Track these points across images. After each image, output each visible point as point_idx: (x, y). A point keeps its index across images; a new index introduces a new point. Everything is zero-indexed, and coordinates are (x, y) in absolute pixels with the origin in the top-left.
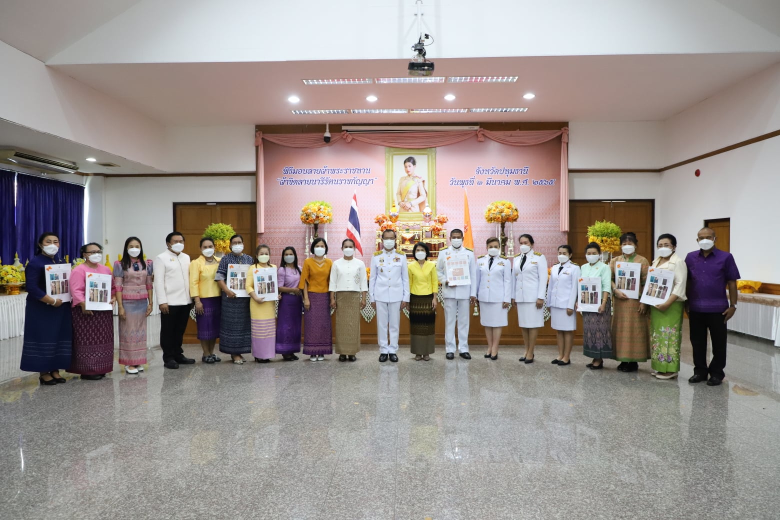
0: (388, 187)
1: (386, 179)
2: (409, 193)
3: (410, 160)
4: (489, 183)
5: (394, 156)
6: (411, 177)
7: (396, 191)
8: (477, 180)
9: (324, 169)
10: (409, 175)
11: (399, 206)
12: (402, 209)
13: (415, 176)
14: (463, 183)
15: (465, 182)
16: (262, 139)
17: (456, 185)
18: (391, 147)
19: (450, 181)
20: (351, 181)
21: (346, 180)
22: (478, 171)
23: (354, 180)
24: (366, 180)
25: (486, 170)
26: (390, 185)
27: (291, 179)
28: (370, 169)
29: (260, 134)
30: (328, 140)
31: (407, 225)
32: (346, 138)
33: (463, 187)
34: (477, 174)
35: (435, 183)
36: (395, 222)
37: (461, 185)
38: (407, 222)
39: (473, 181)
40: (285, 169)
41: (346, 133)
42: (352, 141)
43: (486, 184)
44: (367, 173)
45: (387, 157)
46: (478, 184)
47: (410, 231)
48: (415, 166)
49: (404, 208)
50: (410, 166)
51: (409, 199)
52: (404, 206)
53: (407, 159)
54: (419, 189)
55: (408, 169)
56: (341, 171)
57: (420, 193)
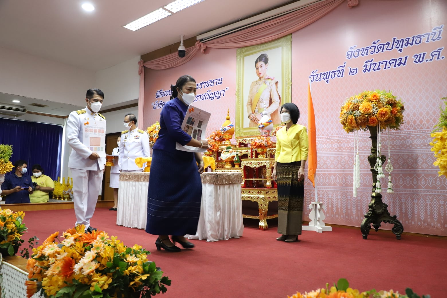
0: (238, 97)
1: (237, 88)
2: (260, 101)
3: (263, 59)
4: (368, 68)
5: (245, 57)
6: (263, 80)
7: (246, 101)
8: (348, 68)
10: (260, 78)
11: (249, 120)
12: (253, 123)
13: (266, 78)
14: (327, 76)
15: (331, 74)
16: (143, 68)
17: (318, 81)
18: (242, 47)
19: (310, 77)
20: (205, 95)
21: (201, 95)
22: (350, 53)
23: (207, 95)
24: (218, 93)
25: (364, 49)
26: (240, 93)
27: (161, 102)
28: (222, 78)
29: (141, 63)
30: (182, 54)
31: (245, 142)
32: (200, 48)
33: (328, 81)
34: (349, 58)
35: (291, 83)
36: (229, 140)
37: (324, 79)
38: (244, 139)
39: (343, 70)
40: (157, 93)
41: (200, 42)
42: (206, 50)
43: (364, 71)
44: (219, 84)
45: (238, 60)
46: (350, 74)
47: (231, 150)
48: (266, 64)
49: (254, 121)
50: (262, 67)
51: (260, 109)
52: (254, 119)
53: (258, 58)
54: (271, 95)
55: (259, 71)
56: (198, 86)
57: (273, 99)
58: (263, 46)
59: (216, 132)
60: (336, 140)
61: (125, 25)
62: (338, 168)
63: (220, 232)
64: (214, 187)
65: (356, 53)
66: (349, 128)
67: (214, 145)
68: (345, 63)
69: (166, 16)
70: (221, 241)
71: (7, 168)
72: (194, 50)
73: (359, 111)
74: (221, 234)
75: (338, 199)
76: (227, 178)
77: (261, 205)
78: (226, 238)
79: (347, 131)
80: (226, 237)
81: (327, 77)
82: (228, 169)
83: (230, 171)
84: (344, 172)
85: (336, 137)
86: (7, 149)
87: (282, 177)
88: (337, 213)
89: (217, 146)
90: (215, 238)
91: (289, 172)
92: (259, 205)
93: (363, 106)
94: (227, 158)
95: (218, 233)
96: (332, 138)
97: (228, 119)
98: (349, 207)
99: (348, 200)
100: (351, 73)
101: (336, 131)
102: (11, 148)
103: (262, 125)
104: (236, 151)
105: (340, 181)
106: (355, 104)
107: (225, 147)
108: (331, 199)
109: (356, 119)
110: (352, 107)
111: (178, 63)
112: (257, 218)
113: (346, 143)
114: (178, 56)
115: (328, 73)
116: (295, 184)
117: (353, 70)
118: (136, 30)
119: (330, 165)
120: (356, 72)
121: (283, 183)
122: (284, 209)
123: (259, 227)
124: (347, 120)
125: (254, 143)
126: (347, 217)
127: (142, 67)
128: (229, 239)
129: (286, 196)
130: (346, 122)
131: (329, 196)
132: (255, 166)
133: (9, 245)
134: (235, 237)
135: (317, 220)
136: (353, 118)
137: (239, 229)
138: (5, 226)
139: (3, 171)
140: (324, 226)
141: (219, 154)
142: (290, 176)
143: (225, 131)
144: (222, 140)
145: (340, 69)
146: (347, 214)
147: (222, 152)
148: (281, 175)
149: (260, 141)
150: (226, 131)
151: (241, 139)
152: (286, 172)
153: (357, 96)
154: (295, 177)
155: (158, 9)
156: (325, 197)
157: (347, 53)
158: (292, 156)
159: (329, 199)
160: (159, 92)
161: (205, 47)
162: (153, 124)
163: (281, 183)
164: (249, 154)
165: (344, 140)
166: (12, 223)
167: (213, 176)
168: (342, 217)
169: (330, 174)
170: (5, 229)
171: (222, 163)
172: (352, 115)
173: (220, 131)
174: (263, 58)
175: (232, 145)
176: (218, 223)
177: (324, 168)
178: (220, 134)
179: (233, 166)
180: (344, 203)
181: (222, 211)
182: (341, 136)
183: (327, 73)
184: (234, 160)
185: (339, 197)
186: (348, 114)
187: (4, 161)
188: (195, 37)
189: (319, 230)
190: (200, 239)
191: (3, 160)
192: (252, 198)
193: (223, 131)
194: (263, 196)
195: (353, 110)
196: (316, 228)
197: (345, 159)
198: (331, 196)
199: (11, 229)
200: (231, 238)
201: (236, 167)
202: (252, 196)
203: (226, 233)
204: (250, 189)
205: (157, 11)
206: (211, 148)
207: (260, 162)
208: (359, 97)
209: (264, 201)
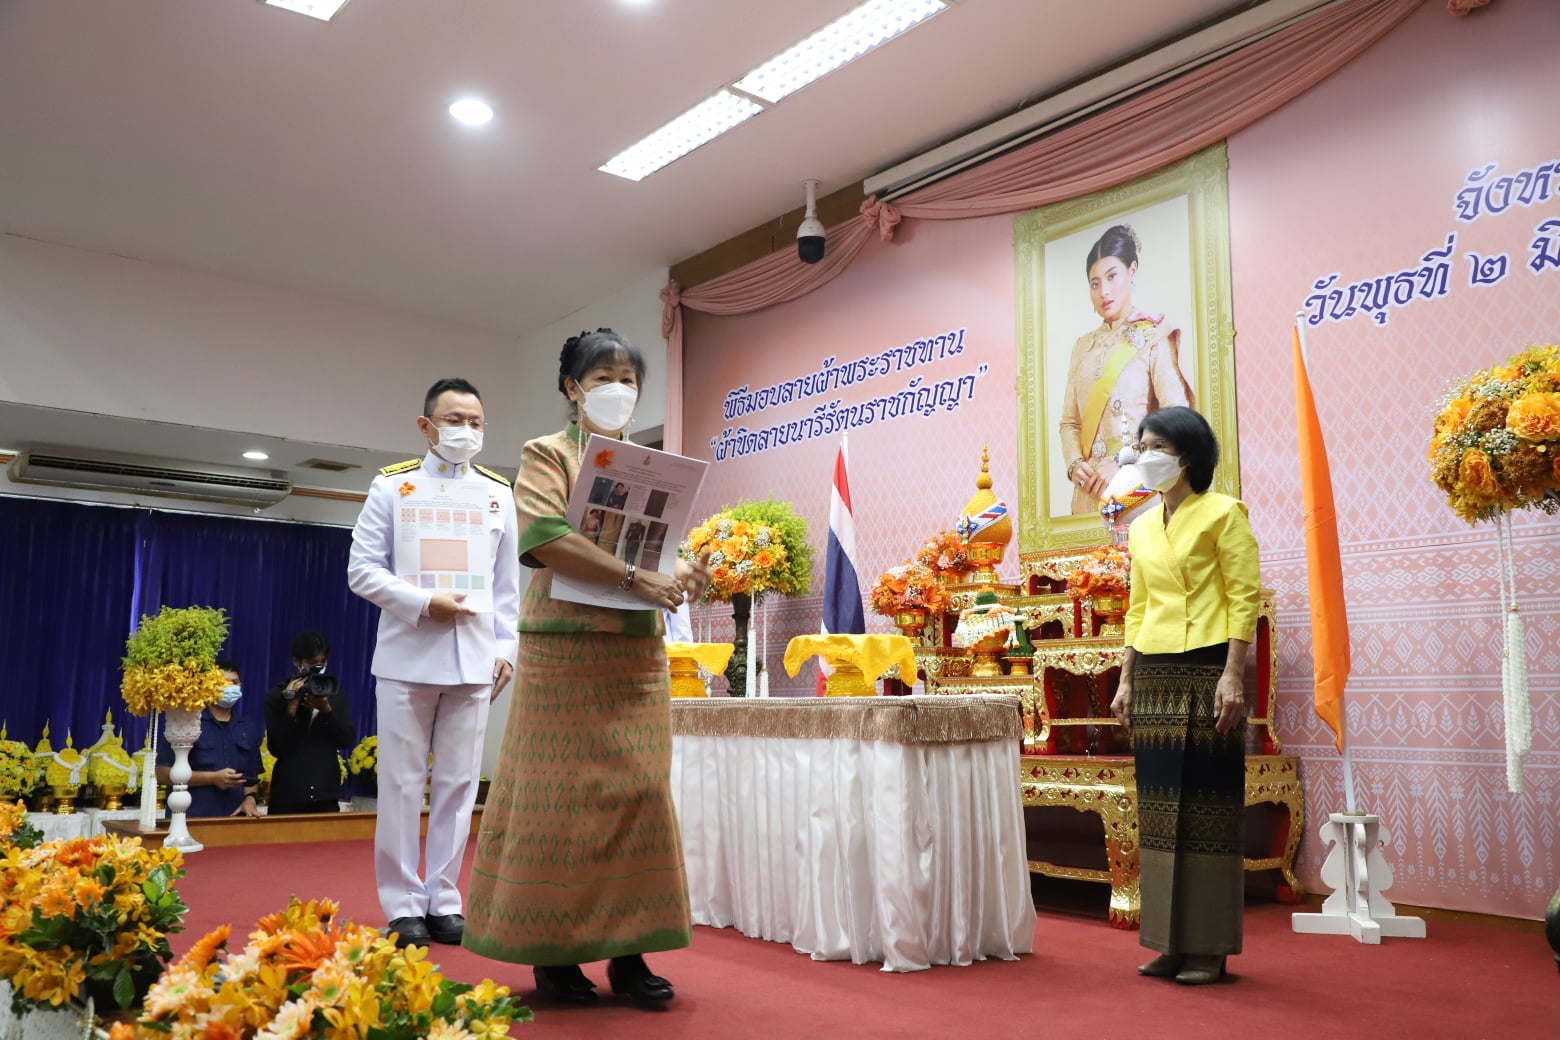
0: (1025, 398)
1: (1020, 365)
2: (1112, 409)
3: (1119, 245)
4: (1553, 252)
5: (1049, 247)
7: (1057, 410)
8: (1467, 257)
9: (825, 371)
10: (1109, 321)
11: (1071, 485)
12: (1086, 498)
13: (1132, 318)
14: (1378, 294)
15: (1394, 287)
16: (678, 311)
17: (1343, 317)
18: (1036, 207)
19: (1308, 304)
20: (903, 400)
21: (888, 398)
22: (1470, 197)
23: (910, 397)
24: (948, 387)
25: (1528, 176)
26: (1033, 382)
27: (742, 434)
28: (962, 332)
29: (668, 294)
30: (813, 250)
31: (1052, 575)
32: (877, 224)
33: (1382, 317)
34: (1469, 218)
35: (1230, 334)
36: (990, 566)
37: (1369, 309)
38: (1052, 561)
39: (1445, 267)
40: (729, 399)
41: (875, 202)
42: (901, 230)
43: (1533, 264)
44: (952, 353)
45: (1022, 257)
46: (1474, 280)
47: (994, 607)
48: (1128, 265)
49: (1091, 488)
50: (1112, 276)
51: (1113, 440)
52: (1092, 481)
53: (1097, 244)
54: (1155, 384)
55: (1104, 293)
56: (873, 368)
57: (1160, 401)
58: (1114, 195)
59: (941, 539)
60: (1430, 555)
61: (604, 162)
62: (1443, 671)
63: (935, 932)
64: (906, 755)
65: (1497, 195)
66: (1471, 502)
67: (931, 589)
68: (1451, 239)
69: (745, 116)
70: (940, 970)
71: (207, 689)
72: (855, 232)
73: (1508, 429)
74: (939, 941)
75: (1451, 803)
76: (957, 716)
77: (1115, 825)
78: (961, 959)
79: (1468, 518)
80: (958, 954)
81: (1380, 301)
82: (983, 681)
83: (994, 688)
84: (1470, 686)
85: (1429, 543)
86: (208, 623)
87: (1150, 712)
88: (1451, 857)
89: (943, 592)
90: (914, 959)
91: (1179, 693)
92: (1106, 827)
93: (1524, 410)
94: (981, 638)
95: (929, 936)
96: (1413, 544)
97: (985, 486)
98: (1503, 836)
99: (1495, 805)
100: (1480, 276)
101: (1428, 516)
102: (222, 621)
103: (1115, 503)
104: (1016, 610)
105: (1456, 727)
106: (1489, 403)
107: (973, 595)
108: (1423, 801)
109: (1495, 464)
110: (1475, 415)
111: (800, 286)
112: (1101, 877)
113: (1476, 564)
114: (799, 259)
115: (1383, 284)
116: (1204, 741)
117: (1488, 266)
118: (645, 178)
119: (1411, 658)
120: (1502, 272)
121: (1157, 737)
122: (1152, 845)
123: (1111, 917)
124: (1457, 470)
125: (1081, 578)
126: (1495, 878)
127: (674, 308)
128: (976, 961)
129: (1166, 793)
130: (1457, 478)
131: (1413, 787)
132: (1087, 667)
133: (120, 968)
134: (1000, 956)
135: (1357, 888)
136: (1485, 459)
137: (1017, 924)
138: (109, 898)
139: (195, 701)
140: (1390, 914)
141: (951, 621)
142: (1183, 709)
143: (974, 534)
144: (963, 567)
145: (1433, 264)
146: (1493, 863)
147: (962, 616)
148: (1146, 702)
149: (1103, 569)
150: (977, 531)
151: (1038, 564)
152: (1167, 692)
153: (1497, 370)
154: (1201, 711)
155: (714, 93)
156: (1397, 791)
157: (1460, 197)
158: (1189, 625)
159: (1411, 801)
160: (734, 397)
161: (896, 217)
162: (708, 516)
163: (1149, 738)
164: (1068, 620)
165: (1464, 552)
166: (138, 887)
167: (898, 709)
168: (1473, 876)
169: (1412, 699)
170: (106, 910)
171: (964, 659)
172: (1481, 450)
173: (957, 535)
174: (1117, 242)
175: (999, 587)
176: (924, 897)
177: (1383, 672)
178: (956, 545)
179: (1006, 668)
180: (1480, 817)
181: (938, 849)
182: (1449, 538)
183: (1379, 282)
184: (1007, 645)
185: (1457, 793)
186: (1461, 444)
187: (198, 665)
188: (859, 185)
189: (1365, 931)
190: (857, 960)
191: (193, 664)
192: (1076, 796)
193: (965, 535)
194: (1121, 790)
195: (1481, 430)
196: (1355, 922)
197: (1471, 633)
198: (1420, 788)
199: (128, 909)
200: (983, 958)
201: (1018, 672)
202: (1077, 788)
203: (959, 938)
204: (1069, 759)
205: (711, 101)
206: (919, 600)
207: (1109, 651)
208: (1505, 372)
209: (1125, 807)
